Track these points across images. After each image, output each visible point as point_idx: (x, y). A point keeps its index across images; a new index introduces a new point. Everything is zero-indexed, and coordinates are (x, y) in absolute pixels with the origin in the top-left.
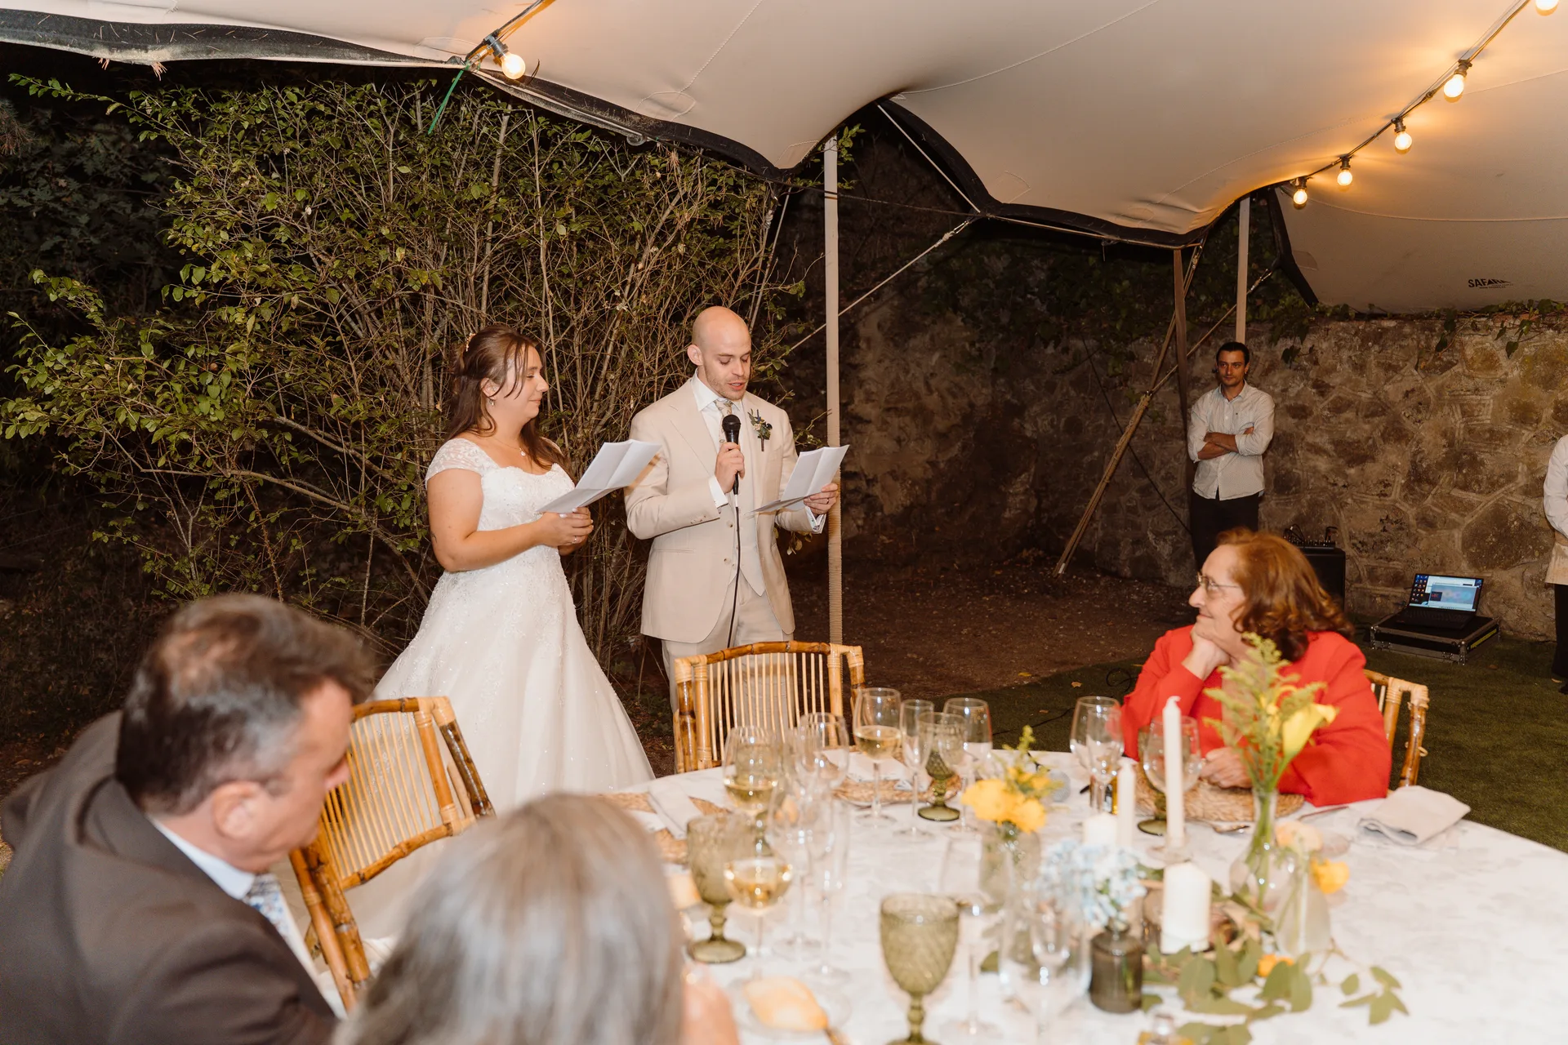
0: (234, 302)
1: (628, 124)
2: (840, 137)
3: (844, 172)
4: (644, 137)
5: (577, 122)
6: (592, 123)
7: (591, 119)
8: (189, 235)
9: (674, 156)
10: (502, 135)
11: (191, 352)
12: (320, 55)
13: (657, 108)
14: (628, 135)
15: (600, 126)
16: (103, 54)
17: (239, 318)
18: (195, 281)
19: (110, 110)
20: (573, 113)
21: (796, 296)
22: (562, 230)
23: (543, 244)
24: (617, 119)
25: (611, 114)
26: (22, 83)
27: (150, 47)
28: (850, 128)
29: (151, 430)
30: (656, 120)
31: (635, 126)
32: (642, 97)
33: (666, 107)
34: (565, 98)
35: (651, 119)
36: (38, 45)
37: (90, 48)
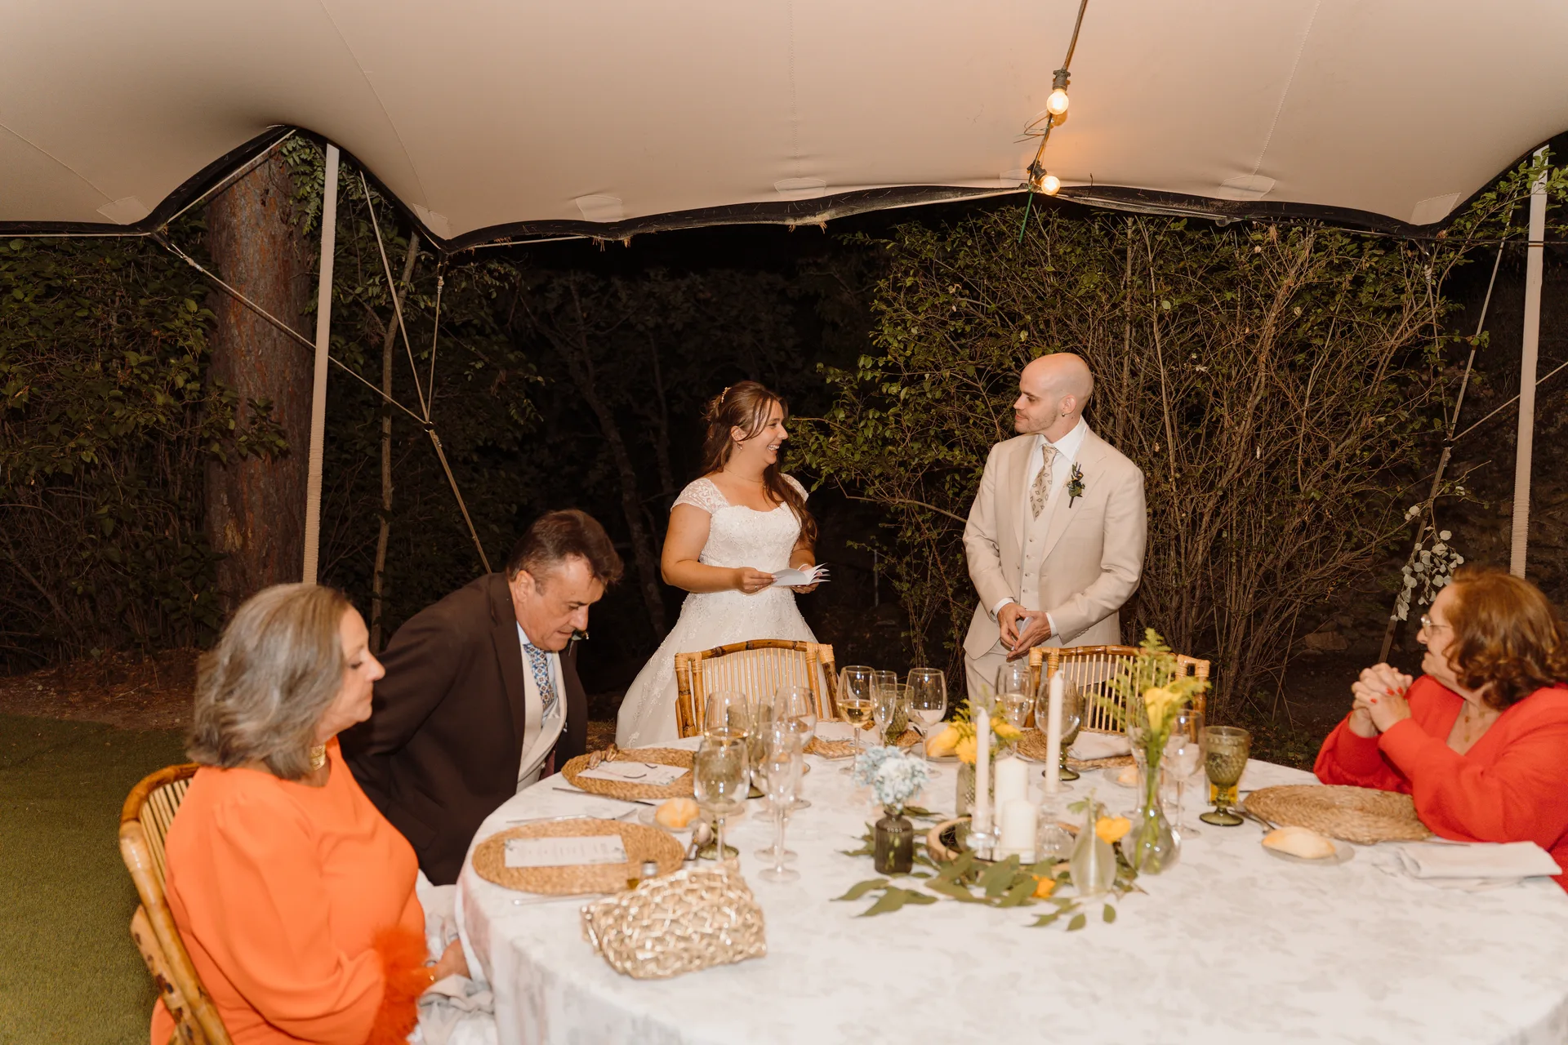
1: (1211, 209)
4: (1232, 218)
5: (1172, 216)
7: (1168, 211)
9: (1273, 230)
12: (925, 200)
13: (1238, 192)
14: (1212, 219)
16: (791, 222)
17: (894, 389)
20: (1148, 210)
22: (1166, 305)
23: (1154, 319)
24: (1199, 207)
25: (1189, 204)
27: (817, 213)
30: (1241, 202)
31: (1219, 211)
32: (1219, 185)
33: (1247, 189)
34: (1139, 198)
35: (1235, 202)
36: (755, 223)
37: (784, 220)
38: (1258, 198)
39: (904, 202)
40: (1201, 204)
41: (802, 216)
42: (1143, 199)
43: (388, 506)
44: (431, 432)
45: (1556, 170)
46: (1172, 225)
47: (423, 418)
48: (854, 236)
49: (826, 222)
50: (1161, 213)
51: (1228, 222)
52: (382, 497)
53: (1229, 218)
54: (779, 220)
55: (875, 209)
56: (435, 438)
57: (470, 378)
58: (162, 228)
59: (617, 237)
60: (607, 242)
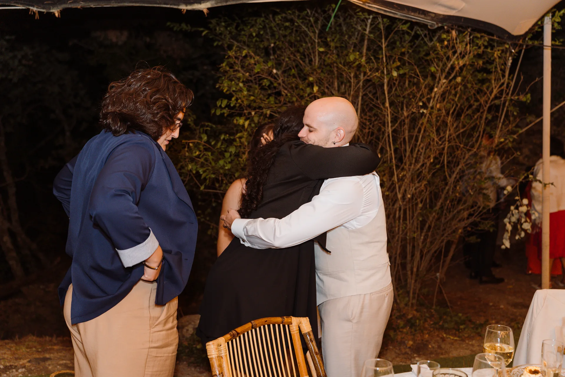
0: (240, 115)
1: (429, 18)
2: (553, 16)
3: (555, 36)
4: (437, 24)
5: (403, 20)
6: (409, 19)
7: (408, 17)
8: (225, 86)
9: (454, 33)
10: (368, 29)
11: (222, 137)
13: (443, 9)
14: (429, 24)
15: (413, 20)
16: (183, 7)
17: (241, 121)
18: (223, 106)
19: (204, 34)
20: (399, 15)
21: (526, 102)
22: (395, 74)
23: (386, 81)
24: (423, 16)
25: (419, 13)
26: (172, 26)
27: (202, 2)
28: (559, 11)
29: (201, 173)
30: (443, 15)
31: (432, 19)
33: (449, 8)
34: (395, 8)
35: (440, 15)
36: (158, 6)
37: (178, 5)
38: (453, 13)
40: (425, 14)
41: (191, 3)
42: (397, 9)
48: (180, 25)
49: (208, 9)
51: (436, 26)
54: (175, 5)
59: (50, 9)
60: (39, 12)
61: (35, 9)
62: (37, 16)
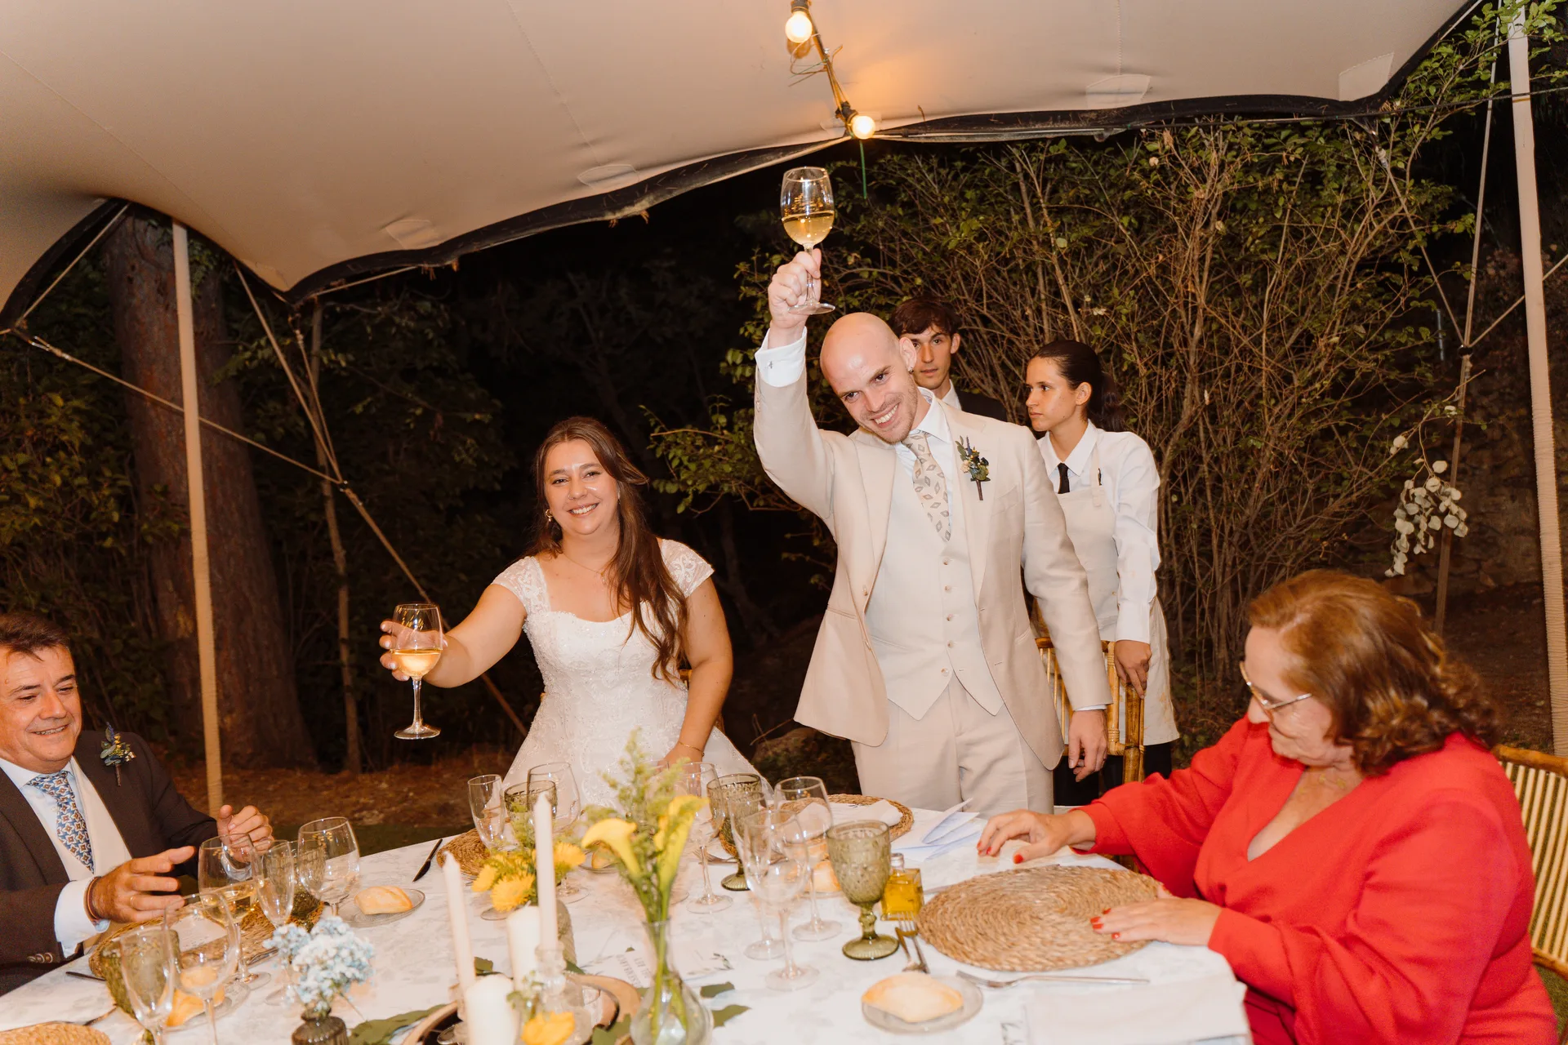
2: (1527, 17)
4: (1110, 129)
6: (1037, 137)
7: (1032, 134)
9: (1167, 136)
13: (1110, 98)
14: (1092, 134)
15: (1049, 136)
18: (738, 361)
20: (1005, 136)
22: (1061, 243)
27: (635, 202)
30: (1118, 109)
31: (1094, 123)
32: (1082, 94)
33: (1119, 93)
34: (993, 124)
35: (1110, 111)
36: (589, 220)
37: (603, 216)
38: (1137, 100)
39: (724, 174)
40: (1069, 119)
41: (620, 208)
42: (997, 125)
43: (341, 568)
44: (348, 491)
45: (1534, 5)
46: (1051, 149)
47: (337, 479)
49: (648, 210)
50: (1024, 138)
51: (1108, 135)
52: (334, 562)
53: (1106, 130)
54: (597, 217)
55: (694, 186)
56: (352, 496)
57: (412, 426)
58: (20, 322)
59: (443, 261)
60: (435, 269)
61: (426, 266)
62: (432, 276)
